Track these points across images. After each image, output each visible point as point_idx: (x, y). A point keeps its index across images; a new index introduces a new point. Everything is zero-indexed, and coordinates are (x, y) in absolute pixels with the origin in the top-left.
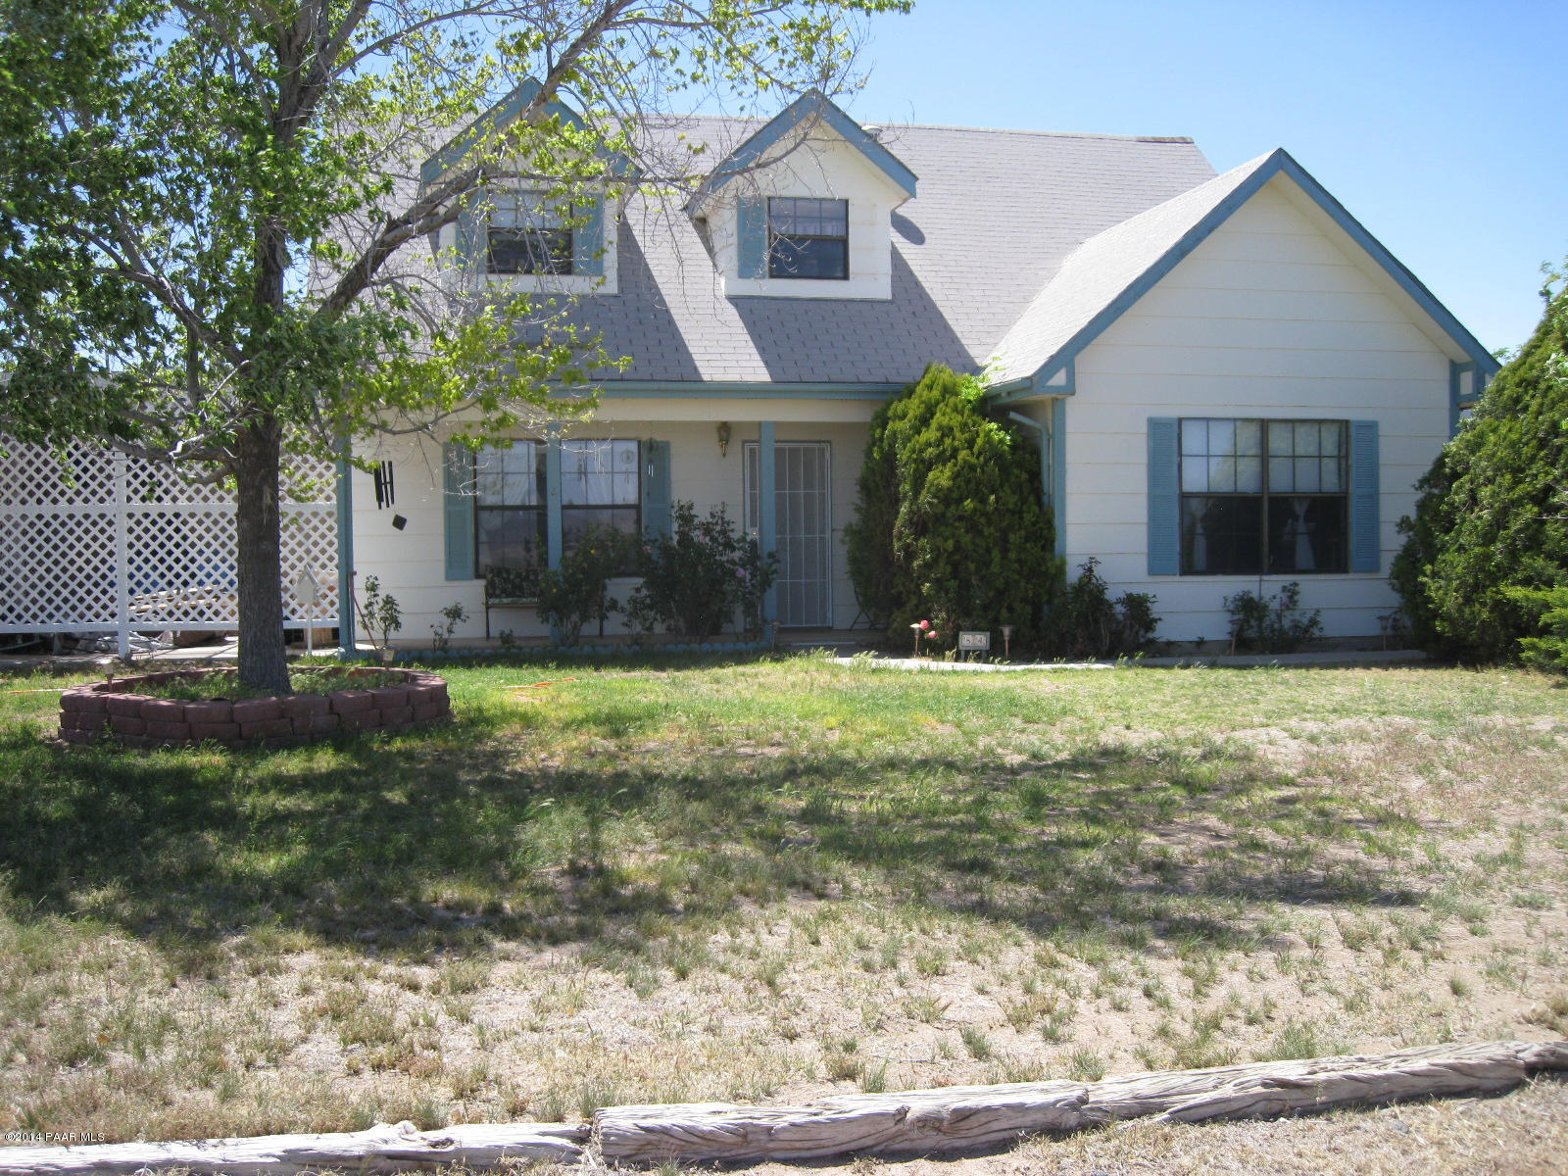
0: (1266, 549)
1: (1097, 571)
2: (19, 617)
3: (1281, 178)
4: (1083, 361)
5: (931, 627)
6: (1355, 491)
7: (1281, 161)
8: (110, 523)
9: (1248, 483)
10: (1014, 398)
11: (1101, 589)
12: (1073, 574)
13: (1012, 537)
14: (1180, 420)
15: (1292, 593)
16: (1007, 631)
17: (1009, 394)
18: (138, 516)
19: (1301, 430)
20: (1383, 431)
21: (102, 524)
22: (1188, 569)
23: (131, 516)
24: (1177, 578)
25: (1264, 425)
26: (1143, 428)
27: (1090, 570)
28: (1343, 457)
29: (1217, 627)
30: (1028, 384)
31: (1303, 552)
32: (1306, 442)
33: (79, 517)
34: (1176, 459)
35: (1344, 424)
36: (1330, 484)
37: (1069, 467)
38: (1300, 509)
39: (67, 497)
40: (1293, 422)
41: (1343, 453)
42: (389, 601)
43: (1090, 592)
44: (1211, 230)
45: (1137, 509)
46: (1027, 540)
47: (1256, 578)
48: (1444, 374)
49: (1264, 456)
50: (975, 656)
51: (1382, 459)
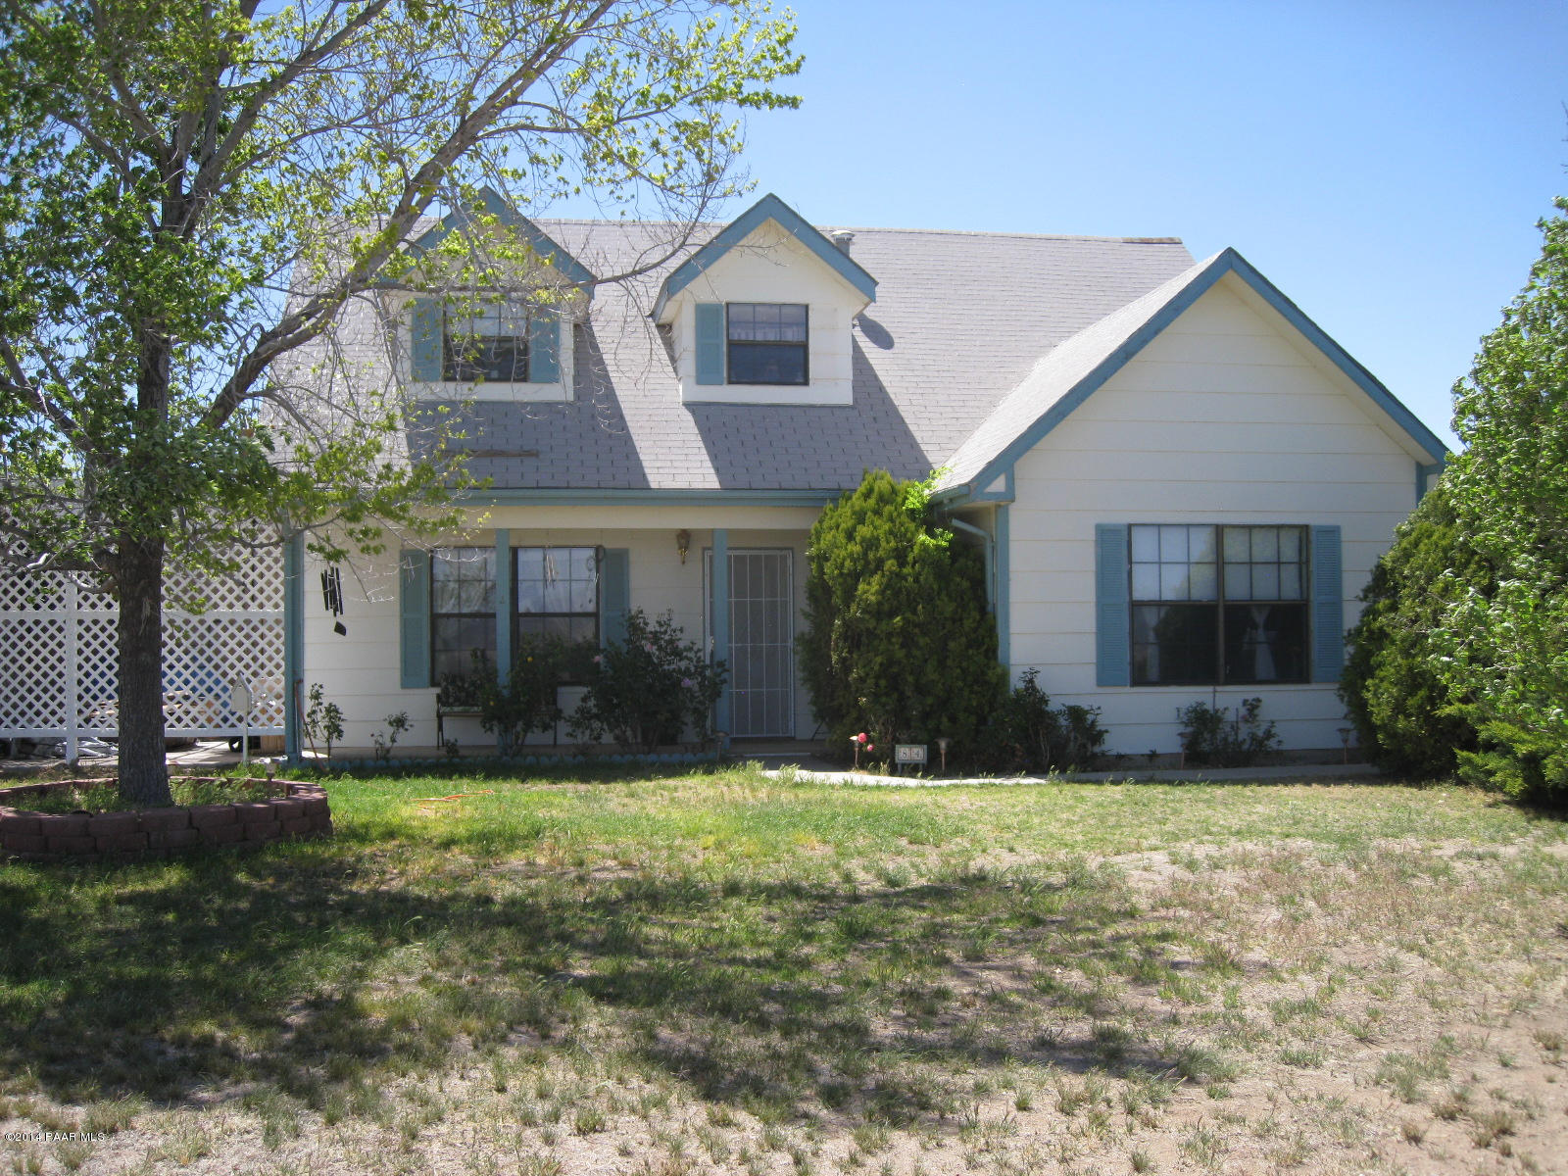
0: (1222, 661)
1: (1038, 682)
3: (1231, 277)
4: (1023, 467)
5: (869, 740)
6: (1316, 598)
7: (1231, 260)
8: (60, 630)
9: (1203, 592)
10: (956, 506)
11: (1044, 700)
12: (1016, 682)
13: (952, 645)
14: (1130, 527)
15: (1253, 707)
16: (943, 744)
17: (951, 500)
18: (88, 622)
19: (1257, 536)
20: (1345, 535)
21: (52, 630)
22: (1139, 678)
23: (80, 622)
24: (1128, 689)
25: (1219, 530)
26: (1091, 535)
27: (1031, 681)
28: (1303, 563)
29: (1169, 741)
30: (965, 491)
31: (1263, 660)
32: (1264, 548)
33: (30, 623)
34: (1125, 567)
35: (1304, 530)
36: (1290, 591)
37: (1012, 576)
38: (1260, 618)
39: (18, 603)
40: (1250, 528)
41: (1304, 559)
42: (332, 711)
43: (1032, 702)
44: (1157, 332)
45: (1086, 618)
46: (969, 646)
47: (1210, 689)
48: (1410, 477)
49: (1220, 563)
50: (911, 770)
51: (1345, 566)
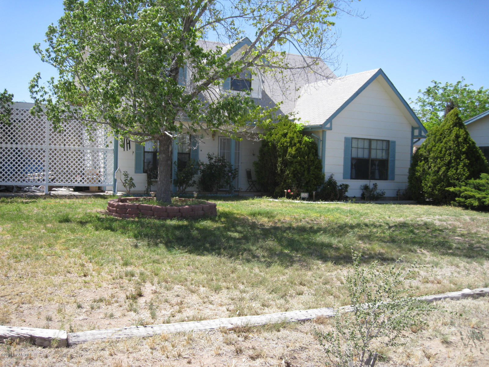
0: (370, 174)
1: (334, 178)
2: (14, 180)
3: (380, 77)
4: (334, 121)
5: (291, 191)
6: (390, 159)
7: (380, 72)
8: (44, 152)
9: (366, 156)
10: (313, 130)
11: (335, 183)
12: (327, 178)
13: (311, 168)
14: (352, 138)
15: (375, 185)
16: (314, 193)
17: (312, 128)
18: (53, 150)
19: (379, 142)
20: (397, 143)
21: (42, 152)
22: (352, 178)
23: (51, 149)
24: (350, 180)
25: (370, 140)
26: (343, 140)
27: (332, 177)
28: (388, 150)
29: (358, 194)
30: (321, 126)
31: (377, 175)
32: (380, 145)
34: (350, 148)
35: (388, 142)
36: (384, 157)
37: (326, 149)
38: (377, 163)
39: (31, 143)
40: (377, 140)
41: (387, 148)
42: (131, 179)
43: (332, 183)
44: (364, 88)
45: (341, 161)
46: (315, 168)
47: (369, 181)
48: (410, 130)
49: (370, 149)
50: (304, 199)
51: (396, 151)
